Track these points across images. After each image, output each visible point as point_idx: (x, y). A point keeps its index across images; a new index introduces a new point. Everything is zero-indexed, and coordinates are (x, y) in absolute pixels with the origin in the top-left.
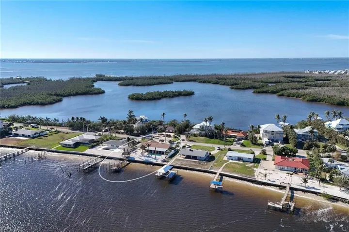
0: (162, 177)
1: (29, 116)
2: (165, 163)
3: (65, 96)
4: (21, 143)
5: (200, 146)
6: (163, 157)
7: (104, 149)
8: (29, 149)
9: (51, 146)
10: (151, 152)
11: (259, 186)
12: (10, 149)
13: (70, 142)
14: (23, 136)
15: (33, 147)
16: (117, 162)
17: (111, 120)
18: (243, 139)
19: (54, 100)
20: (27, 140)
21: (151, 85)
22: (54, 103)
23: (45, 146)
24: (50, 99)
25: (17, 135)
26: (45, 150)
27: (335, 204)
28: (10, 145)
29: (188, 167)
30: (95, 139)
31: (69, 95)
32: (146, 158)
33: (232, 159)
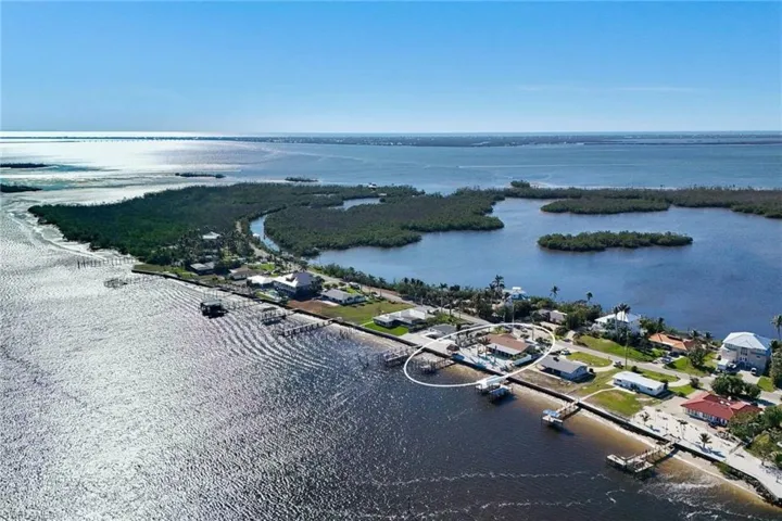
0: (485, 393)
1: (352, 269)
2: (503, 373)
3: (429, 231)
4: (328, 311)
5: (587, 355)
6: (508, 363)
7: (429, 336)
8: (334, 321)
9: (361, 320)
10: (494, 352)
11: (627, 433)
12: (312, 318)
13: (385, 318)
14: (334, 300)
15: (339, 318)
16: (435, 359)
17: (467, 289)
18: (682, 354)
19: (405, 239)
20: (336, 307)
21: (609, 213)
22: (404, 244)
23: (353, 320)
24: (399, 238)
25: (326, 298)
26: (352, 326)
27: (732, 482)
28: (311, 312)
29: (535, 385)
30: (423, 318)
31: (437, 230)
32: (481, 360)
33: (621, 386)
